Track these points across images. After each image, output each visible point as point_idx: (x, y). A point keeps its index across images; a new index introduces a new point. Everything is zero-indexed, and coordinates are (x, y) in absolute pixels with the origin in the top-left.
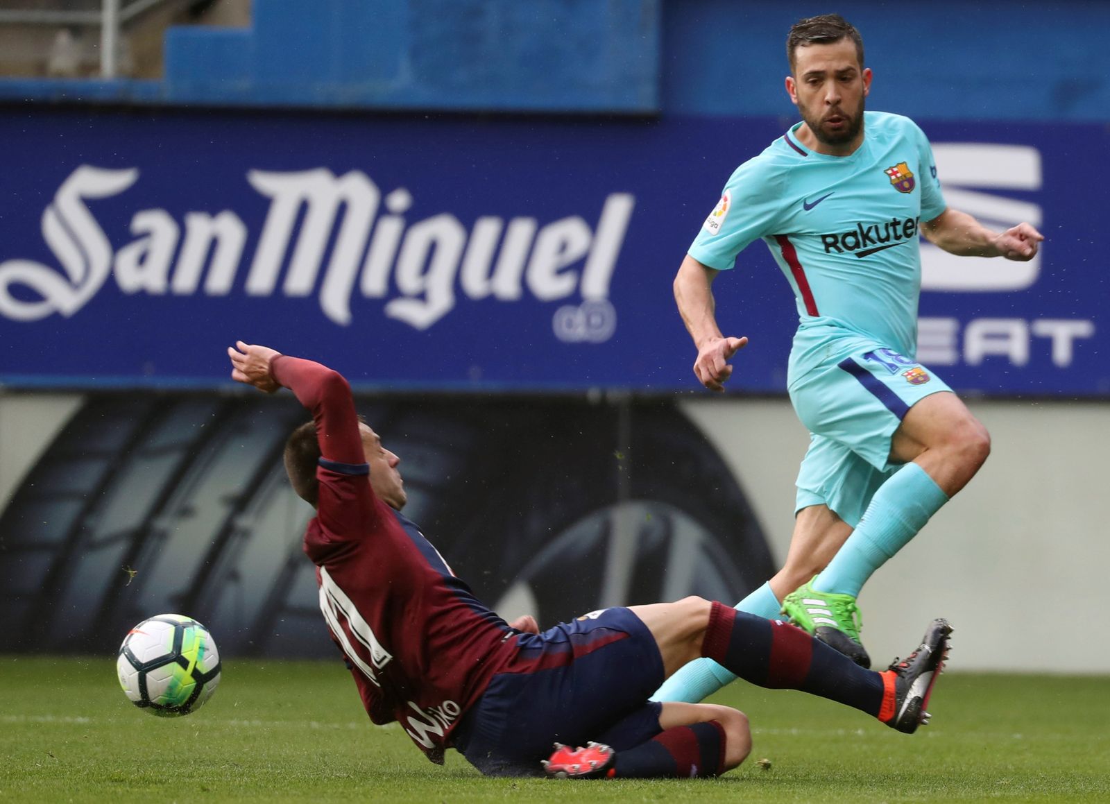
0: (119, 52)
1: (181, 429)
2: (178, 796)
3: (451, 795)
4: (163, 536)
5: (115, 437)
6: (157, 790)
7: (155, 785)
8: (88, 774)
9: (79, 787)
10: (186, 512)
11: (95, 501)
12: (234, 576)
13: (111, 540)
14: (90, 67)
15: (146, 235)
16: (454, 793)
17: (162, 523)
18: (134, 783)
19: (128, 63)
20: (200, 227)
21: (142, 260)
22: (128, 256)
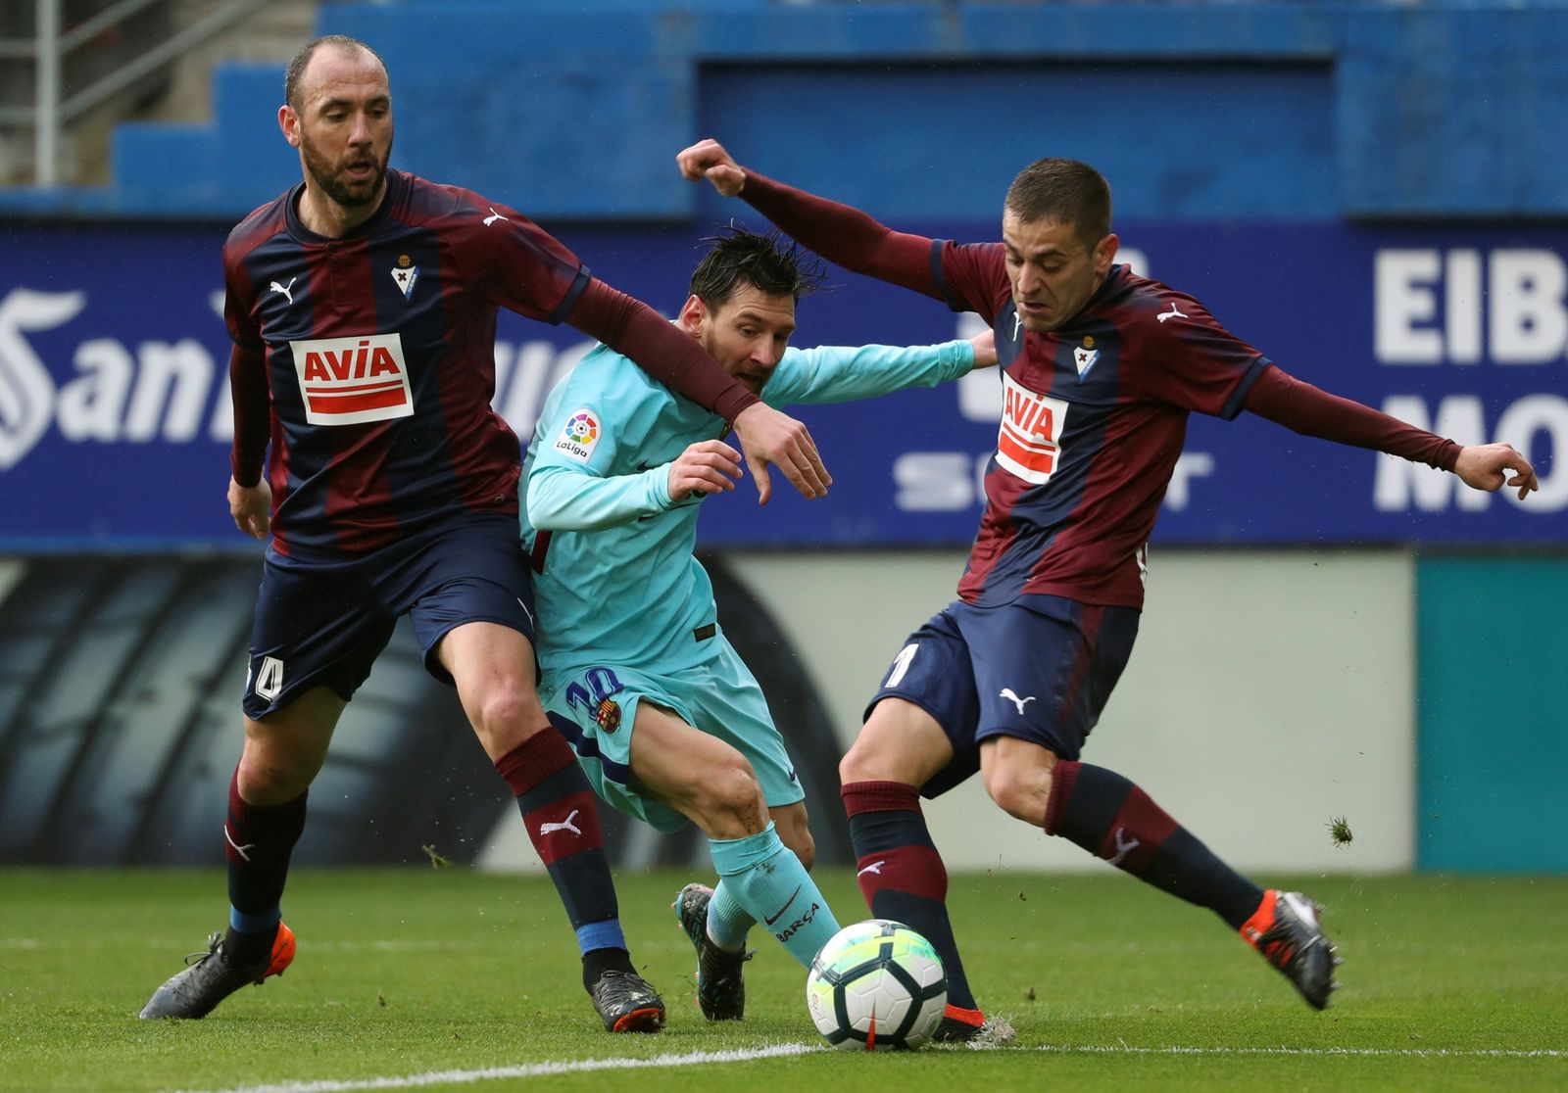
0: (60, 157)
1: (138, 600)
2: (143, 1032)
3: (465, 1026)
4: (119, 727)
5: (59, 611)
6: (118, 1024)
7: (116, 1019)
8: (37, 1008)
9: (27, 1022)
10: (147, 696)
11: (40, 685)
12: (204, 771)
13: (58, 731)
14: (25, 175)
15: (93, 371)
16: (468, 1023)
17: (120, 710)
18: (91, 1017)
19: (71, 169)
20: (158, 360)
21: (90, 400)
22: (74, 395)
